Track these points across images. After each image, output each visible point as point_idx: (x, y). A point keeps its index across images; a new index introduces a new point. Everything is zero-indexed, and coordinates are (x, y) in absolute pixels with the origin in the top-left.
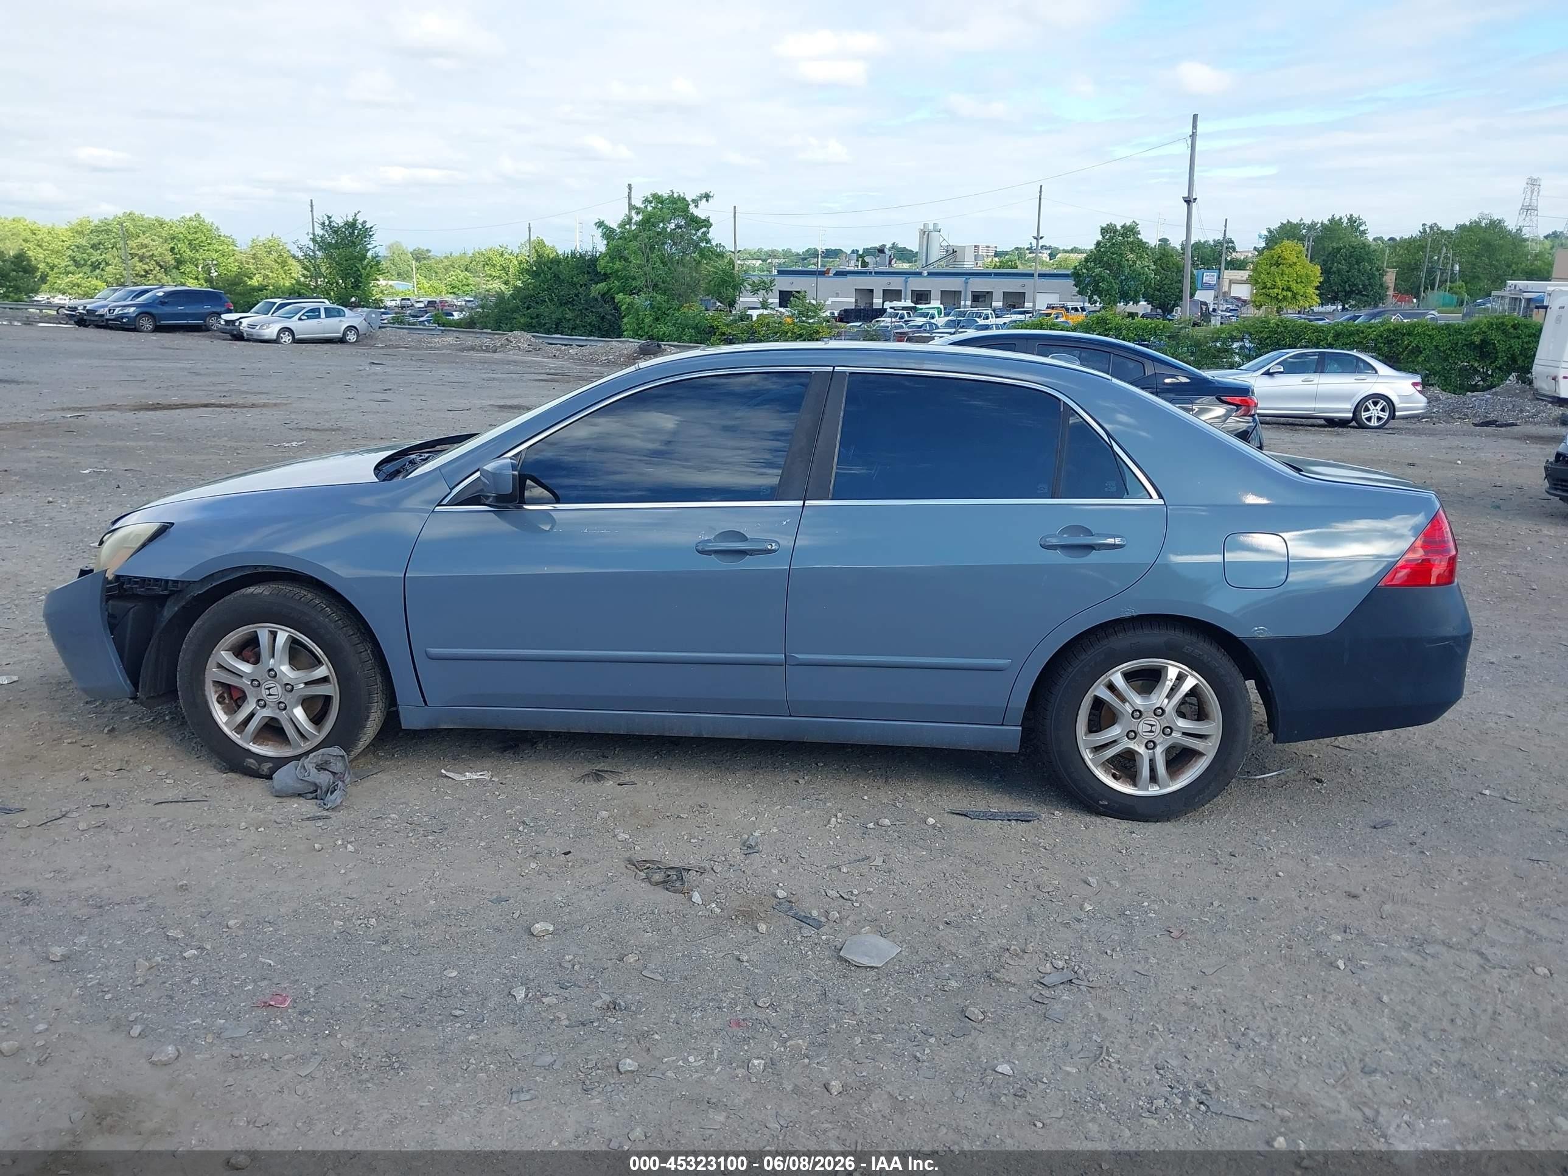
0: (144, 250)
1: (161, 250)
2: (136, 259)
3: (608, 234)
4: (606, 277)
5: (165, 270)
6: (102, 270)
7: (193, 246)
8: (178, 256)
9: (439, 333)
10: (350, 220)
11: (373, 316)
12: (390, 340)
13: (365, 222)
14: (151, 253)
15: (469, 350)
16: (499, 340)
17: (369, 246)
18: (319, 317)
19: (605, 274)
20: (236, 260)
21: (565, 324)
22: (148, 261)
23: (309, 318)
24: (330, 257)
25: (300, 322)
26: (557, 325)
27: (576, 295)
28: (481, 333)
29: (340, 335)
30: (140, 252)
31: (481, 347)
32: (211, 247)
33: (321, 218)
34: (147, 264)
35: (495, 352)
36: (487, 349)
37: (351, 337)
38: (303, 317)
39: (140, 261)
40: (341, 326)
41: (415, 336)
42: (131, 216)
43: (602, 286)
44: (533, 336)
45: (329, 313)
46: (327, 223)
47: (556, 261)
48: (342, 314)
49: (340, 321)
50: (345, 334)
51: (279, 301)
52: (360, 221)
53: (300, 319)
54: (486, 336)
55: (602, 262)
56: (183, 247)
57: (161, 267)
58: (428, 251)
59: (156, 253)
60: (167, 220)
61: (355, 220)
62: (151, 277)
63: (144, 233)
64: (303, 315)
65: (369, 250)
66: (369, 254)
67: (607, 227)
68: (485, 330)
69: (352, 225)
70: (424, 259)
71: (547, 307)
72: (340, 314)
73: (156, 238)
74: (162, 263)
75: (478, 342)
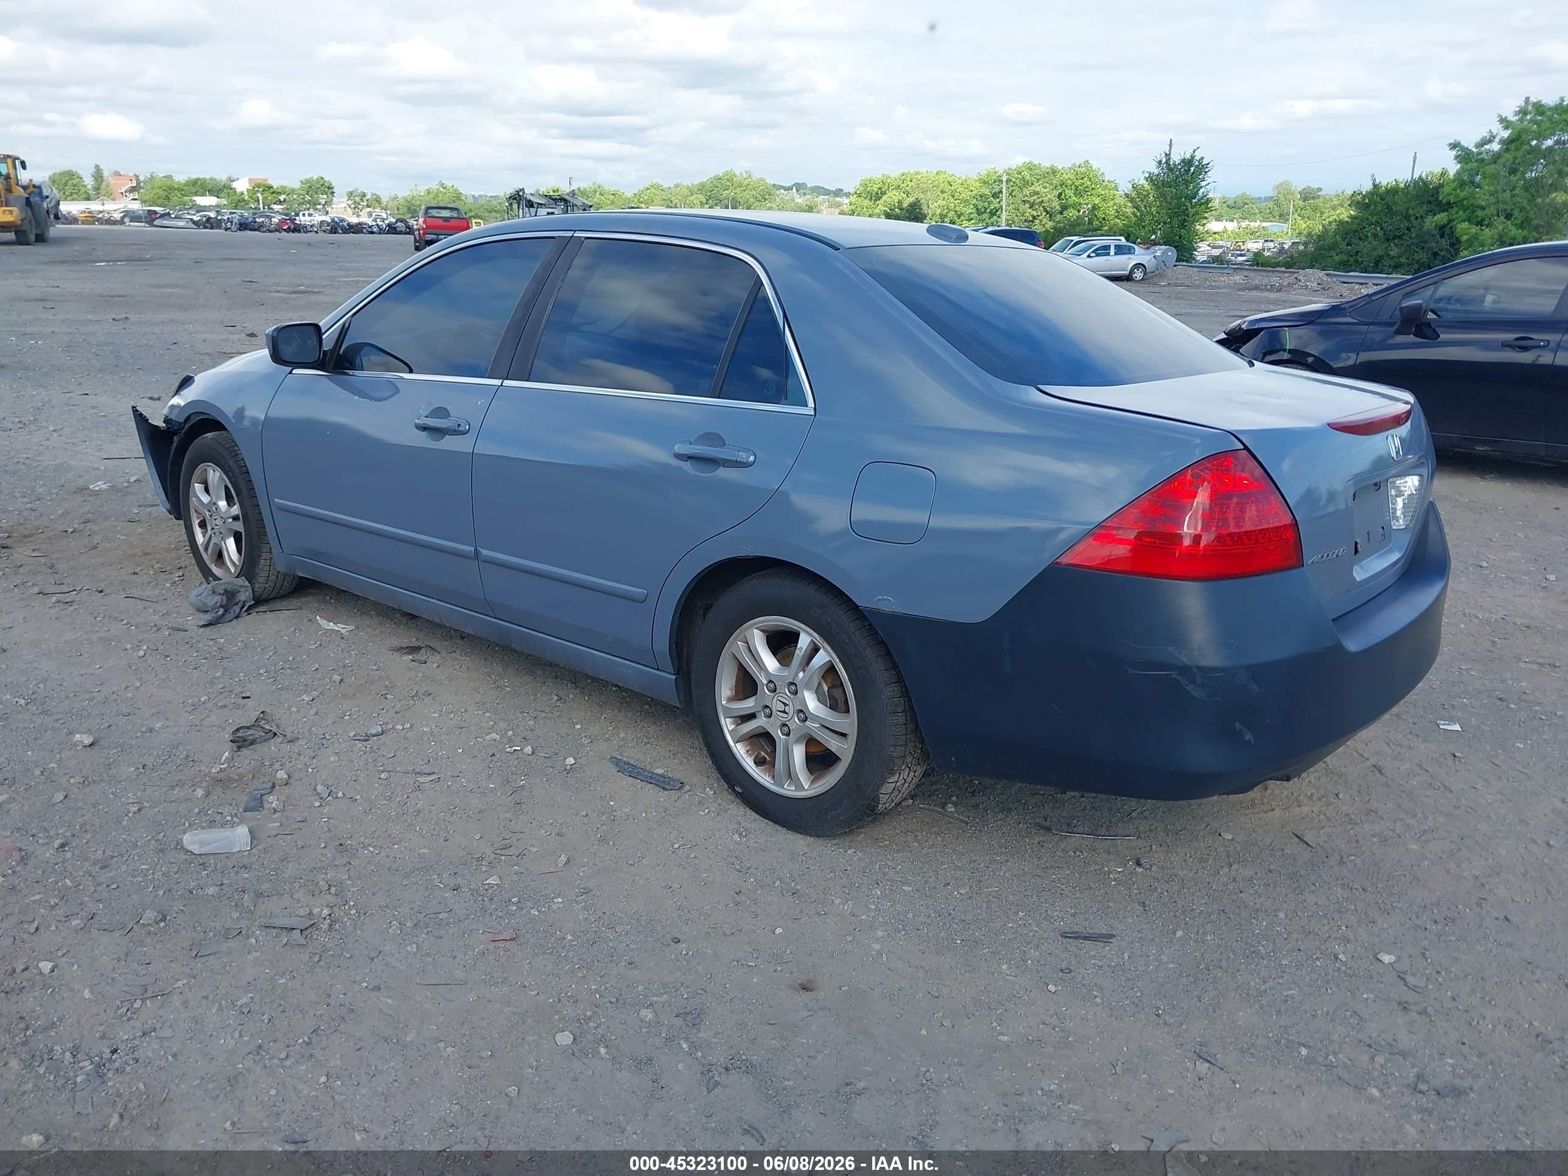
0: (1035, 197)
1: (1049, 196)
2: (1028, 205)
3: (1464, 156)
4: (1447, 207)
5: (1051, 216)
6: (999, 217)
7: (1078, 192)
8: (1064, 201)
9: (1231, 271)
10: (1188, 156)
11: (1170, 254)
12: (1177, 279)
13: (1202, 158)
14: (1040, 200)
15: (1253, 289)
16: (1288, 279)
17: (1203, 184)
18: (1108, 254)
19: (1449, 203)
20: (1115, 204)
21: (1387, 262)
22: (1037, 207)
23: (1098, 255)
24: (1163, 195)
25: (1089, 259)
26: (1377, 263)
27: (1409, 229)
28: (1273, 271)
29: (1126, 273)
30: (1032, 200)
31: (1266, 286)
32: (1094, 192)
33: (1158, 157)
34: (1036, 210)
35: (1279, 291)
36: (1272, 289)
37: (1138, 275)
38: (1092, 255)
39: (1031, 207)
40: (1128, 264)
41: (1203, 275)
42: (1030, 167)
43: (1441, 218)
44: (1327, 275)
45: (1120, 250)
46: (1164, 160)
47: (1393, 191)
48: (1133, 251)
49: (1129, 259)
50: (1132, 271)
51: (1076, 239)
52: (1197, 158)
53: (1089, 256)
54: (1277, 274)
55: (1446, 189)
56: (1070, 193)
57: (1047, 212)
58: (1320, 189)
59: (1044, 199)
60: (1060, 167)
61: (1193, 157)
62: (1037, 222)
63: (1038, 180)
64: (1093, 252)
65: (1201, 187)
66: (1201, 192)
67: (1463, 149)
68: (1278, 269)
69: (1188, 163)
70: (1313, 198)
71: (1370, 243)
72: (1129, 251)
73: (1048, 185)
74: (1048, 209)
75: (1266, 281)
